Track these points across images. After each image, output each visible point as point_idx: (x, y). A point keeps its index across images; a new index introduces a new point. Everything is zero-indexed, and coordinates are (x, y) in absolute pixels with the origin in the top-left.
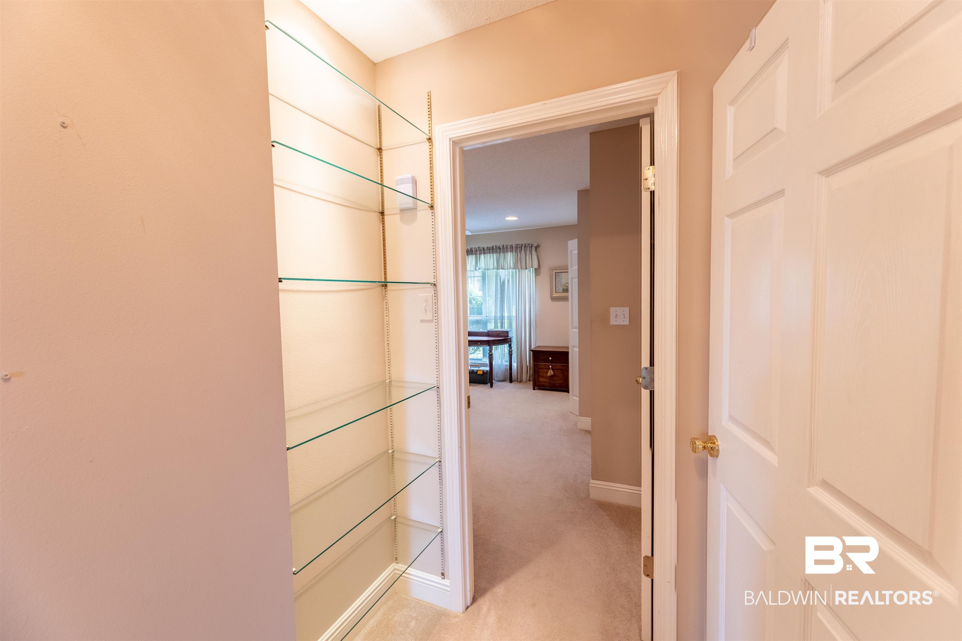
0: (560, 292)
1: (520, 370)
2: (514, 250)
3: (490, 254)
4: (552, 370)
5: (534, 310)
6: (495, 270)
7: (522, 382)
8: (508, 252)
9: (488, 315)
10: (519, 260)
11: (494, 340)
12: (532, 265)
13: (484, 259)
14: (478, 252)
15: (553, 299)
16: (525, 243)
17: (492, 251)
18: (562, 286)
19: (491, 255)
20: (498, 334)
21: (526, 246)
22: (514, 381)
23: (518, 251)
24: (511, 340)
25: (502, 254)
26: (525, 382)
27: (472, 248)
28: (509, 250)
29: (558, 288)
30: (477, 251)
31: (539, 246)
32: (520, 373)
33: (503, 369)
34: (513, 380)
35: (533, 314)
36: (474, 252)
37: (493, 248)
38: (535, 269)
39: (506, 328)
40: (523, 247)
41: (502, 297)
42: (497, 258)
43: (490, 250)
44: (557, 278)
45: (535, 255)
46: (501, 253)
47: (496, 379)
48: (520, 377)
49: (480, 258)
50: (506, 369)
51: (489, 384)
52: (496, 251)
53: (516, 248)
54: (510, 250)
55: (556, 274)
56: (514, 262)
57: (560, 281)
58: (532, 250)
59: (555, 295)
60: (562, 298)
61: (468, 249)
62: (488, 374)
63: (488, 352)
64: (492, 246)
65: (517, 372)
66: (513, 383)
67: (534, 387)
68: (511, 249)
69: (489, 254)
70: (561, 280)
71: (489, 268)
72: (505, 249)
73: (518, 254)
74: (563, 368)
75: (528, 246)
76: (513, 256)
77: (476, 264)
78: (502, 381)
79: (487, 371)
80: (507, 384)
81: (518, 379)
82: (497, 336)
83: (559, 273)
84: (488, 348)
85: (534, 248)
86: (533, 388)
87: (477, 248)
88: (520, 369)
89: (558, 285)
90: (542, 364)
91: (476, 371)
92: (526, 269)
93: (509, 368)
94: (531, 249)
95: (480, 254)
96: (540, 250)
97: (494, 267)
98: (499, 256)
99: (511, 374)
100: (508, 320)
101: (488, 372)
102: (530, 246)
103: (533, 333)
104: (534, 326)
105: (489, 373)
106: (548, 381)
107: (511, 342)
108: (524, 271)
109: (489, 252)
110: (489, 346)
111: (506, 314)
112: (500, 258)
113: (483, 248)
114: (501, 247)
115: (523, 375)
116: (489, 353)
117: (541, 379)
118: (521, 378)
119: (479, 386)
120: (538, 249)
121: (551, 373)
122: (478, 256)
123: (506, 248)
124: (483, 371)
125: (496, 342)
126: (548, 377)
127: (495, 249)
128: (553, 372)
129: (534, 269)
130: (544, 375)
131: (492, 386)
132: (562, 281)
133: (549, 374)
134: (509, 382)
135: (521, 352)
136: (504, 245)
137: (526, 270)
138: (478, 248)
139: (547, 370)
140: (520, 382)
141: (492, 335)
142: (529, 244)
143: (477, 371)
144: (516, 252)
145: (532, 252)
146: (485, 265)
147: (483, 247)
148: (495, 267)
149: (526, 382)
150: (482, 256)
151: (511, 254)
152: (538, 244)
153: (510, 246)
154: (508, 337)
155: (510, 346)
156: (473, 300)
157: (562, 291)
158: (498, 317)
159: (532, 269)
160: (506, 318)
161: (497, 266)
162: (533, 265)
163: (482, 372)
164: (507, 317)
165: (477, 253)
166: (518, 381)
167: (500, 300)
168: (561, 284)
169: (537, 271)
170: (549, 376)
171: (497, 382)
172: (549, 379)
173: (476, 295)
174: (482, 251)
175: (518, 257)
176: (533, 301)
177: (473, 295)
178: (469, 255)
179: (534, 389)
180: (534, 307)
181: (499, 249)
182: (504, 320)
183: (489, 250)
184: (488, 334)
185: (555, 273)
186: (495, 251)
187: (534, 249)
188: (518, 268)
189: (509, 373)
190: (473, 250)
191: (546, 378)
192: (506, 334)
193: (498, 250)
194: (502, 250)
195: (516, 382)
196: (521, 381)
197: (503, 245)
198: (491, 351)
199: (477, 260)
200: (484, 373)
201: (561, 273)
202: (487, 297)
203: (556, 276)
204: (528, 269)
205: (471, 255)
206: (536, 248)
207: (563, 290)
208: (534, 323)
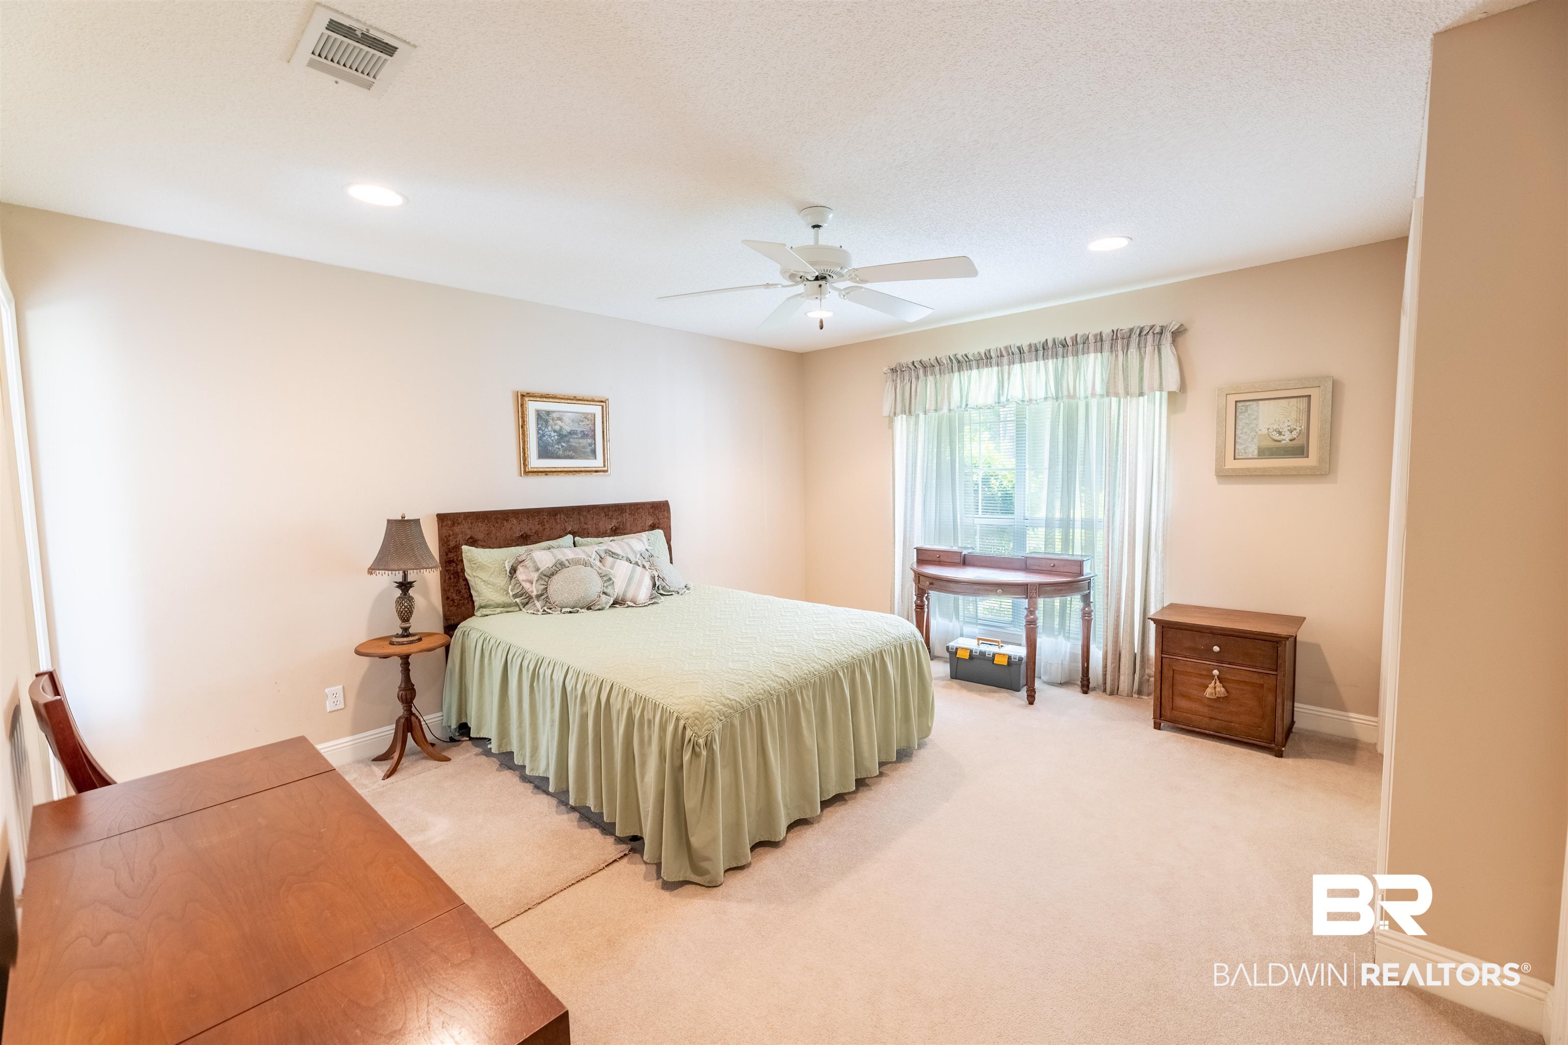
0: (1250, 456)
1: (1112, 663)
2: (1107, 345)
3: (1037, 360)
4: (1220, 682)
5: (1162, 507)
6: (1050, 403)
7: (1117, 694)
8: (1088, 353)
9: (1027, 515)
10: (1121, 372)
11: (1041, 585)
12: (1161, 383)
13: (1022, 376)
14: (1005, 360)
15: (1224, 475)
16: (1142, 326)
17: (1043, 355)
18: (1255, 441)
19: (1042, 363)
20: (1054, 566)
21: (1144, 333)
22: (1094, 689)
23: (1120, 348)
24: (1089, 583)
25: (1070, 358)
26: (1125, 693)
27: (989, 351)
28: (1092, 348)
29: (1242, 444)
30: (1003, 356)
31: (1185, 330)
32: (1113, 672)
33: (1066, 652)
34: (1091, 686)
35: (1157, 518)
36: (994, 361)
37: (1045, 346)
38: (1169, 393)
39: (1077, 552)
40: (1135, 338)
41: (1068, 472)
42: (1056, 370)
43: (1037, 351)
44: (1240, 417)
45: (1172, 356)
46: (1067, 357)
47: (1044, 678)
48: (1113, 680)
49: (1009, 374)
50: (1073, 656)
51: (1024, 693)
52: (1054, 353)
53: (1113, 340)
54: (1096, 346)
55: (1239, 404)
56: (1106, 380)
57: (1251, 426)
58: (1164, 341)
59: (1231, 464)
60: (1255, 473)
61: (979, 353)
62: (1023, 667)
63: (1025, 612)
64: (1043, 340)
65: (1105, 666)
66: (1091, 695)
67: (1158, 721)
68: (1099, 344)
69: (1035, 363)
70: (1255, 422)
71: (1034, 397)
72: (1081, 346)
73: (1117, 356)
74: (1261, 681)
75: (1151, 333)
76: (1102, 362)
77: (999, 390)
78: (1062, 684)
79: (1021, 659)
80: (1074, 695)
81: (1105, 683)
82: (1049, 572)
83: (1248, 403)
84: (1025, 603)
85: (1168, 337)
86: (1155, 723)
87: (1002, 349)
88: (1114, 659)
89: (1241, 435)
90: (1186, 663)
91: (991, 656)
92: (1141, 394)
93: (1080, 652)
94: (1160, 339)
95: (1011, 363)
96: (1190, 341)
97: (1047, 393)
98: (1063, 366)
99: (1086, 671)
100: (1083, 531)
101: (1025, 660)
102: (1158, 330)
103: (1157, 569)
104: (1160, 549)
105: (1027, 663)
106: (1205, 710)
107: (1089, 589)
108: (1134, 400)
109: (1033, 357)
110: (1027, 598)
111: (1079, 514)
112: (1066, 370)
113: (1019, 348)
114: (1070, 343)
115: (1122, 678)
116: (1027, 616)
117: (1182, 703)
118: (1116, 683)
119: (997, 695)
120: (1180, 340)
121: (1214, 689)
122: (1006, 368)
123: (1084, 343)
124: (1010, 658)
125: (1048, 588)
126: (1206, 701)
127: (1052, 348)
128: (1223, 689)
129: (1165, 394)
130: (1194, 692)
131: (1031, 699)
132: (1257, 425)
133: (1209, 692)
134: (1079, 689)
135: (1118, 617)
136: (1076, 335)
137: (1141, 398)
138: (1006, 348)
139: (1205, 681)
140: (1111, 694)
141: (1036, 568)
142: (1152, 327)
143: (994, 655)
144: (1111, 352)
145: (1163, 347)
146: (1023, 389)
147: (1019, 344)
148: (1050, 395)
149: (1130, 695)
150: (1017, 367)
151: (1096, 358)
152: (1182, 325)
153: (1095, 336)
154: (1083, 575)
155: (1086, 599)
156: (993, 478)
157: (1256, 452)
158: (1057, 522)
159: (1158, 393)
160: (1078, 524)
161: (1057, 392)
162: (1164, 382)
163: (1006, 660)
164: (1082, 521)
165: (1002, 363)
166: (1105, 691)
167: (1063, 478)
168: (1253, 434)
169: (1176, 399)
170: (1209, 699)
171: (1046, 687)
172: (1208, 706)
173: (1000, 467)
174: (1017, 357)
175: (1116, 365)
176: (1159, 483)
177: (993, 467)
178: (983, 368)
179: (1157, 726)
180: (1162, 498)
181: (1064, 346)
182: (1071, 531)
183: (1034, 353)
184: (1025, 565)
185: (1236, 402)
186: (1052, 352)
187: (1169, 339)
188: (1117, 395)
189: (1080, 665)
190: (993, 354)
191: (1201, 700)
192: (1076, 569)
193: (1060, 350)
194: (1070, 348)
195: (1101, 693)
196: (1114, 692)
197: (1074, 334)
198: (1031, 611)
199: (1003, 378)
200: (1011, 662)
201: (1255, 403)
202: (1027, 472)
203: (1239, 410)
204: (1146, 397)
205: (987, 366)
206: (1177, 334)
207: (1259, 452)
208: (1160, 543)
